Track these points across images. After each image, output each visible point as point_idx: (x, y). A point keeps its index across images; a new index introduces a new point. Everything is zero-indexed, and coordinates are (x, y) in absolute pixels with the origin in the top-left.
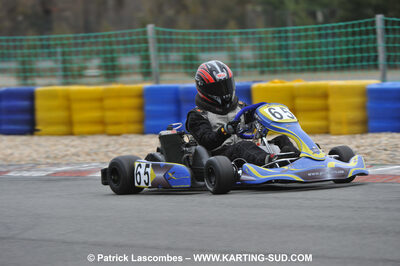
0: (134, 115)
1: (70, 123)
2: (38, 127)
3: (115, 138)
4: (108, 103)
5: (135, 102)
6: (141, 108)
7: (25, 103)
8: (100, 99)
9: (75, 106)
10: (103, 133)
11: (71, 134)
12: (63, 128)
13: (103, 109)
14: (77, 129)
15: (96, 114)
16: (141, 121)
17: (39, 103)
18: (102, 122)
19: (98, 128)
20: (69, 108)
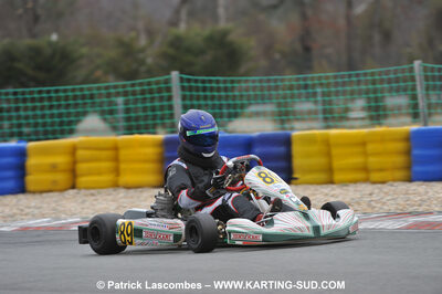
0: (400, 160)
1: (330, 170)
2: (295, 176)
3: (379, 185)
4: (370, 147)
5: (401, 146)
6: (408, 153)
7: (281, 150)
8: (362, 143)
9: (335, 151)
10: (366, 181)
11: (332, 182)
12: (323, 177)
13: (365, 154)
14: (337, 177)
15: (358, 160)
16: (408, 167)
17: (296, 149)
18: (365, 169)
19: (361, 175)
20: (329, 155)
